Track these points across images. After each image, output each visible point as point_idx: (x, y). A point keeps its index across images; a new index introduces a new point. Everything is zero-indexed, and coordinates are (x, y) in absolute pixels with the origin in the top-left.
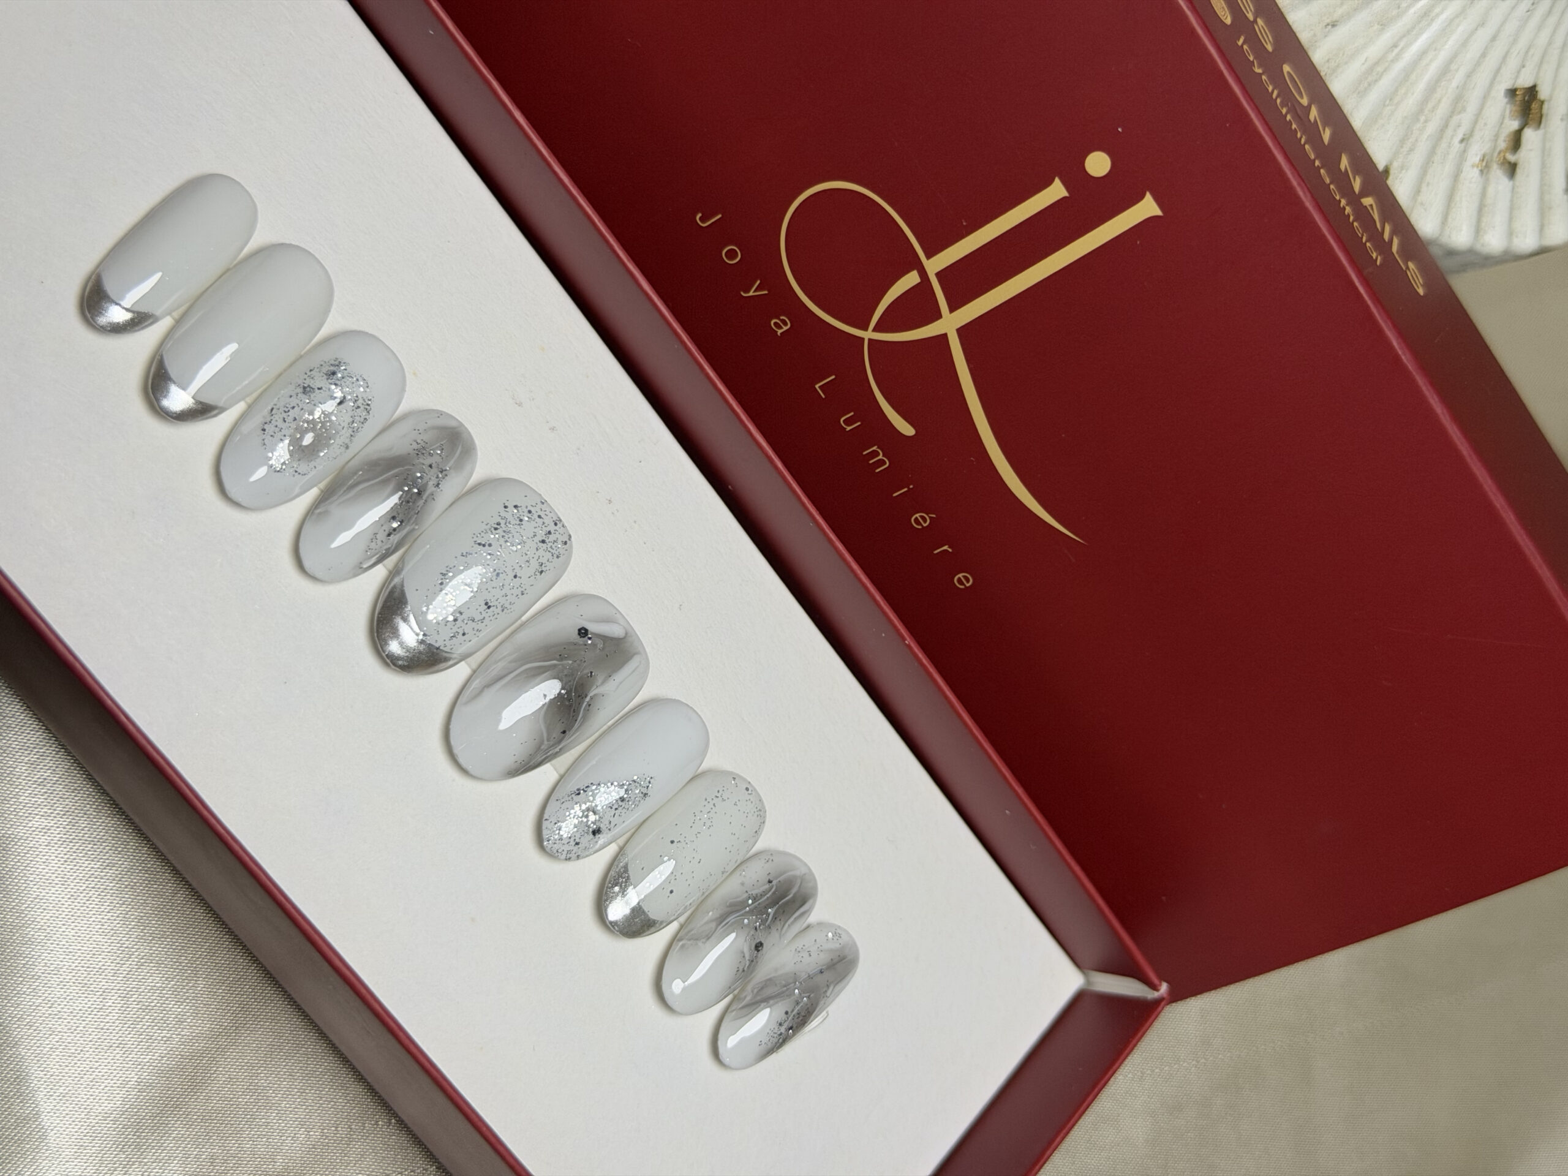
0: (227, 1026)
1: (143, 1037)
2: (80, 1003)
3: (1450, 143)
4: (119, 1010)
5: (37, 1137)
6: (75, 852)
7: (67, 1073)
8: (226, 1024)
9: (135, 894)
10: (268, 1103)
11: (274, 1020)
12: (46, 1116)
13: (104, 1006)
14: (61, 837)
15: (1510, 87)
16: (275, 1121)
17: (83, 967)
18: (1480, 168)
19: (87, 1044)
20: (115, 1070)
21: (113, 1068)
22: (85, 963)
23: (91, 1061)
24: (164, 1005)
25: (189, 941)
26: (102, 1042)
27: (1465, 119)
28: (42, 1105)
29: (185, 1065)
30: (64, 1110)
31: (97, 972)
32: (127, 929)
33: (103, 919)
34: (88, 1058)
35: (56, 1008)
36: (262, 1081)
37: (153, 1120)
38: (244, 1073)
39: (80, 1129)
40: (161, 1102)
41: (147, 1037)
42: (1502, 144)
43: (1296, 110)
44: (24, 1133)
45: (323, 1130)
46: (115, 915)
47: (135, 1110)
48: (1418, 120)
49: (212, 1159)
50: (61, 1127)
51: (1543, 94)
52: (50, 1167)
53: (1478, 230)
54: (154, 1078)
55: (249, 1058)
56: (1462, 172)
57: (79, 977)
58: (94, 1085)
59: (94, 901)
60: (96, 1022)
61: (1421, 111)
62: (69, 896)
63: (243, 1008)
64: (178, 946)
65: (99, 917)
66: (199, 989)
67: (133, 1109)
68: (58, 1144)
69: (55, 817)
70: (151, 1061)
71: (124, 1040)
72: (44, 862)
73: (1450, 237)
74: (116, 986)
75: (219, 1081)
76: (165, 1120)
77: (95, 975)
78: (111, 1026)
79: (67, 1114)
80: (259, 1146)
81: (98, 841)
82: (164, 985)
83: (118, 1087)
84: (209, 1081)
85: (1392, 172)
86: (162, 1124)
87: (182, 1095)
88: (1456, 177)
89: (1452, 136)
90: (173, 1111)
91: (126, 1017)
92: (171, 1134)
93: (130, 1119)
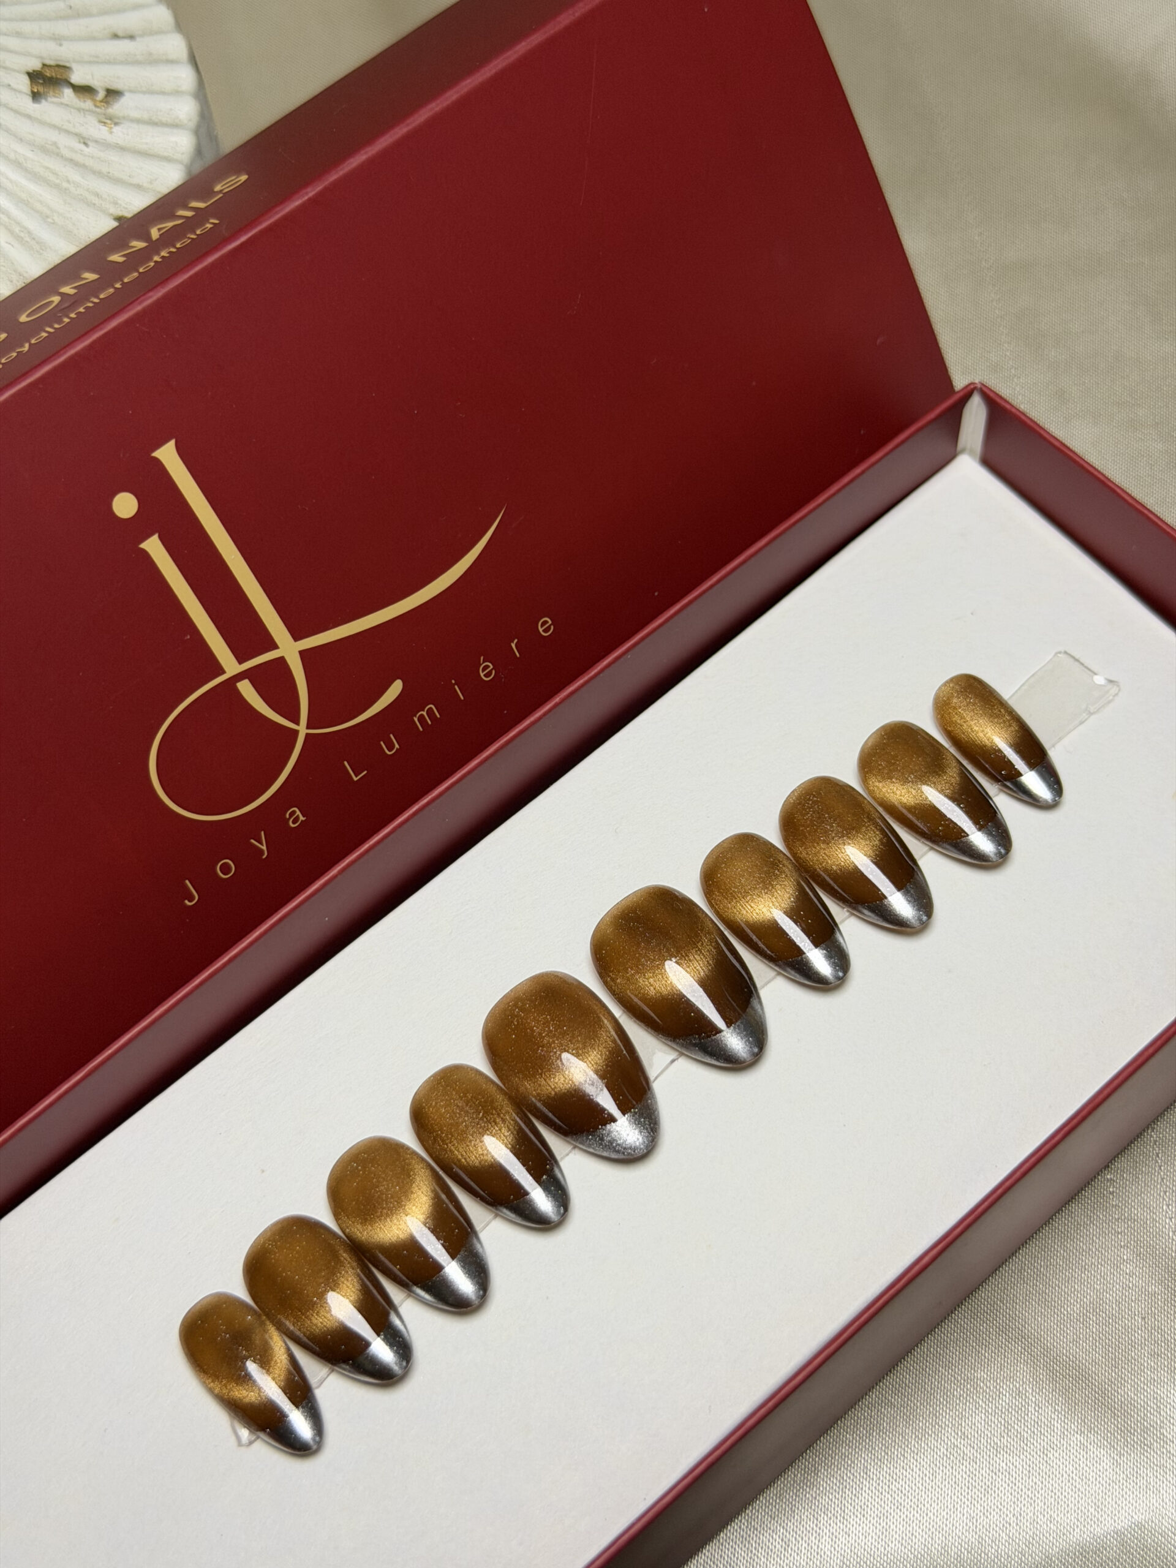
0: (1022, 1347)
1: (1036, 1431)
2: (1005, 1494)
3: (89, 156)
4: (1010, 1455)
5: (1139, 1532)
6: (854, 1507)
7: (1075, 1505)
8: (1020, 1348)
9: (893, 1444)
11: (1013, 1300)
12: (1118, 1524)
13: (1006, 1471)
14: (840, 1521)
15: (31, 99)
16: (1114, 1295)
17: (968, 1493)
18: (113, 126)
19: (1045, 1486)
20: (1070, 1457)
21: (1068, 1458)
22: (965, 1491)
23: (1062, 1482)
24: (1003, 1410)
25: (938, 1388)
26: (1043, 1471)
27: (65, 142)
28: (1108, 1528)
29: (1063, 1387)
30: (1112, 1506)
31: (972, 1478)
32: (929, 1450)
33: (919, 1476)
34: (1059, 1485)
35: (1010, 1519)
36: (1075, 1309)
37: (1118, 1416)
38: (1067, 1328)
39: (1130, 1490)
40: (1100, 1409)
41: (1036, 1426)
42: (88, 104)
43: (64, 309)
44: (1137, 1545)
45: (1121, 1247)
46: (915, 1464)
47: (1109, 1435)
48: (67, 189)
49: (1153, 1355)
50: (1129, 1508)
51: (35, 65)
52: (1169, 1517)
53: (175, 125)
54: (1076, 1418)
55: (1052, 1324)
56: (118, 144)
57: (978, 1496)
58: (1086, 1477)
59: (902, 1486)
60: (1022, 1479)
61: (57, 187)
62: (898, 1511)
63: (1003, 1331)
64: (944, 1399)
65: (917, 1479)
66: (985, 1376)
67: (1107, 1437)
68: (1146, 1511)
69: (820, 1528)
70: (1059, 1421)
71: (1040, 1450)
72: (866, 1537)
73: (183, 154)
74: (986, 1460)
75: (1076, 1352)
76: (1118, 1405)
77: (975, 1481)
78: (1026, 1463)
79: (1116, 1503)
80: (1140, 1309)
81: (843, 1484)
82: (983, 1411)
83: (1087, 1453)
84: (1077, 1362)
85: (120, 213)
86: (1121, 1407)
87: (1092, 1389)
88: (122, 149)
89: (81, 154)
90: (1108, 1397)
91: (1017, 1449)
92: (1131, 1398)
93: (1118, 1440)
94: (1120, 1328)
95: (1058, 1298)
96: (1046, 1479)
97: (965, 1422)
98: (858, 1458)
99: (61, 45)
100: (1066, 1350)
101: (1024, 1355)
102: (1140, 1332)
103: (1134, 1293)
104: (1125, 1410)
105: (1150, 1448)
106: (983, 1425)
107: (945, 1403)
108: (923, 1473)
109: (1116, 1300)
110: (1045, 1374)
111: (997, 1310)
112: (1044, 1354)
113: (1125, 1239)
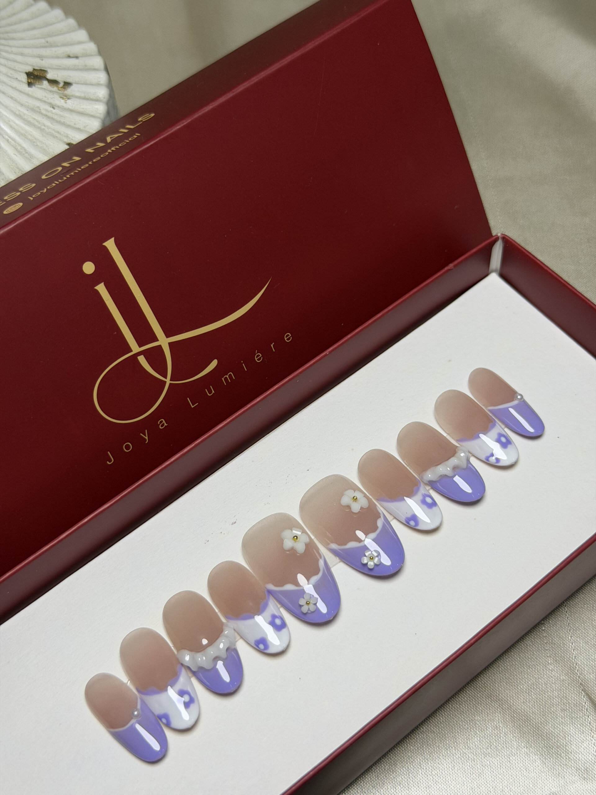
3: (55, 114)
4: (491, 758)
6: (414, 783)
7: (523, 783)
8: (497, 705)
9: (434, 752)
10: (535, 684)
11: (494, 682)
13: (489, 765)
14: (407, 789)
15: (27, 85)
16: (544, 680)
18: (67, 99)
19: (509, 773)
20: (521, 759)
22: (469, 775)
23: (517, 771)
24: (489, 735)
25: (456, 724)
26: (507, 766)
27: (44, 107)
30: (541, 784)
31: (473, 769)
32: (451, 755)
33: (446, 767)
34: (515, 773)
35: (491, 789)
36: (525, 687)
37: (545, 740)
38: (520, 696)
39: (550, 776)
40: (536, 736)
41: (504, 744)
42: (55, 89)
46: (444, 761)
47: (540, 749)
48: (44, 129)
49: (563, 710)
50: (549, 785)
51: (30, 69)
52: (569, 790)
53: (97, 100)
54: (524, 740)
56: (69, 108)
57: (475, 778)
58: (529, 770)
59: (438, 772)
60: (497, 769)
61: (39, 128)
62: (436, 785)
63: (489, 697)
64: (459, 730)
65: (445, 769)
66: (480, 719)
67: (539, 750)
69: (397, 793)
70: (516, 742)
73: (100, 114)
74: (480, 760)
75: (525, 708)
76: (545, 734)
77: (474, 770)
78: (499, 762)
79: (543, 782)
80: (556, 688)
81: (408, 771)
82: (479, 736)
83: (529, 757)
85: (69, 142)
86: (546, 736)
88: (71, 111)
89: (51, 113)
90: (540, 730)
91: (495, 755)
92: (551, 731)
93: (545, 752)
94: (547, 696)
95: (516, 681)
96: (509, 770)
97: (470, 741)
98: (416, 758)
99: (42, 60)
100: (520, 707)
101: (499, 709)
102: (556, 699)
103: (553, 680)
104: (548, 737)
105: (560, 756)
106: (478, 742)
107: (460, 732)
108: (448, 766)
109: (545, 683)
110: (509, 718)
111: (486, 687)
112: (509, 709)
113: (549, 653)
